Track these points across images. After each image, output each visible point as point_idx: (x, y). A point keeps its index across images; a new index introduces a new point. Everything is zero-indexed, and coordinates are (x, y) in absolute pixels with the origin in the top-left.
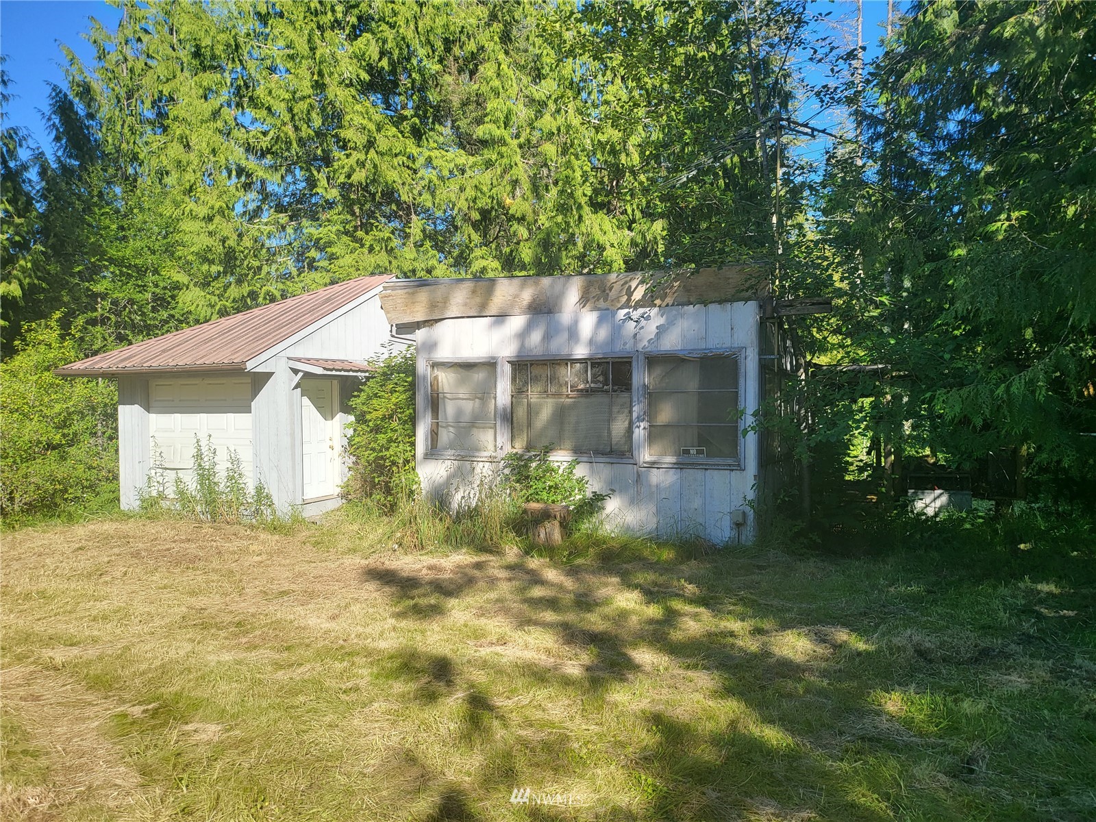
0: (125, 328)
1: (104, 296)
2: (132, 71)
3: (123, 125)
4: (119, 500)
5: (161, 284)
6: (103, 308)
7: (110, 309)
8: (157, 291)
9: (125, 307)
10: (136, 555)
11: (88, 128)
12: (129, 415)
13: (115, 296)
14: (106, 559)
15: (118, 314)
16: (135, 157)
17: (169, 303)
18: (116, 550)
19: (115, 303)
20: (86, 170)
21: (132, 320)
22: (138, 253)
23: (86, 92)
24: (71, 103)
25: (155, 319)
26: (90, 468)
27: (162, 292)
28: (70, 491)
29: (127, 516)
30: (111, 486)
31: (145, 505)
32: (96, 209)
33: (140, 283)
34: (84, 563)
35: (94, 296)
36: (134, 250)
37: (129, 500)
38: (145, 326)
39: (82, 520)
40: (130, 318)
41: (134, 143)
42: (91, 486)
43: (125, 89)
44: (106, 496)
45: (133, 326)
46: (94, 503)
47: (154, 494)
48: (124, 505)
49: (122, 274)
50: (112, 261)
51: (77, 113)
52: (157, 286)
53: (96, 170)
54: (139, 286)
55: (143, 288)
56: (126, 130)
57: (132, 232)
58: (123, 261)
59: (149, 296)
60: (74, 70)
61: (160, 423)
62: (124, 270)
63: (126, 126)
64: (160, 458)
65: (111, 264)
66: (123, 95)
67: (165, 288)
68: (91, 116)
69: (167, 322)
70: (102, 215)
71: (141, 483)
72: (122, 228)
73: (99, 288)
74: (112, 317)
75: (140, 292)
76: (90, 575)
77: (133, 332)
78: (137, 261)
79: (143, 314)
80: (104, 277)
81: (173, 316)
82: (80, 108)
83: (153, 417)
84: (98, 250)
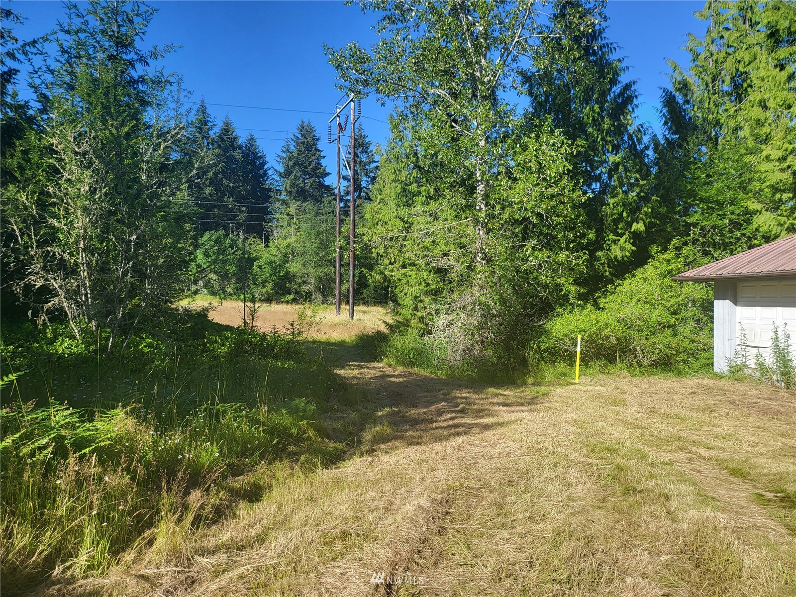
0: (709, 246)
1: (695, 225)
2: (716, 61)
3: (709, 103)
4: (712, 365)
5: (737, 212)
6: (694, 233)
7: (700, 233)
8: (733, 217)
9: (709, 231)
10: (733, 402)
11: (684, 110)
12: (722, 307)
13: (703, 224)
14: (713, 402)
15: (704, 236)
16: (718, 123)
17: (741, 225)
18: (719, 398)
19: (702, 229)
20: (686, 140)
21: (713, 240)
22: (720, 192)
23: (684, 87)
24: (674, 97)
25: (731, 238)
26: (694, 341)
27: (737, 217)
28: (681, 355)
29: (720, 377)
30: (707, 355)
31: (733, 370)
32: (692, 167)
33: (720, 213)
34: (698, 401)
35: (688, 226)
36: (718, 190)
37: (720, 365)
38: (723, 244)
39: (688, 376)
40: (712, 239)
41: (718, 113)
42: (693, 354)
43: (711, 76)
44: (704, 361)
45: (715, 245)
46: (696, 365)
47: (739, 363)
48: (717, 368)
49: (708, 208)
50: (702, 200)
51: (678, 103)
52: (732, 213)
53: (692, 140)
54: (720, 215)
55: (723, 217)
56: (712, 105)
57: (716, 177)
58: (709, 199)
59: (727, 221)
60: (676, 74)
61: (745, 313)
62: (710, 205)
63: (711, 103)
64: (743, 338)
65: (701, 202)
66: (710, 81)
67: (739, 215)
68: (688, 102)
69: (739, 239)
70: (696, 169)
71: (730, 354)
72: (708, 176)
73: (690, 220)
74: (701, 239)
75: (721, 219)
76: (704, 411)
77: (714, 248)
78: (719, 198)
79: (722, 235)
80: (695, 212)
81: (744, 235)
82: (680, 99)
83: (739, 309)
84: (693, 194)
